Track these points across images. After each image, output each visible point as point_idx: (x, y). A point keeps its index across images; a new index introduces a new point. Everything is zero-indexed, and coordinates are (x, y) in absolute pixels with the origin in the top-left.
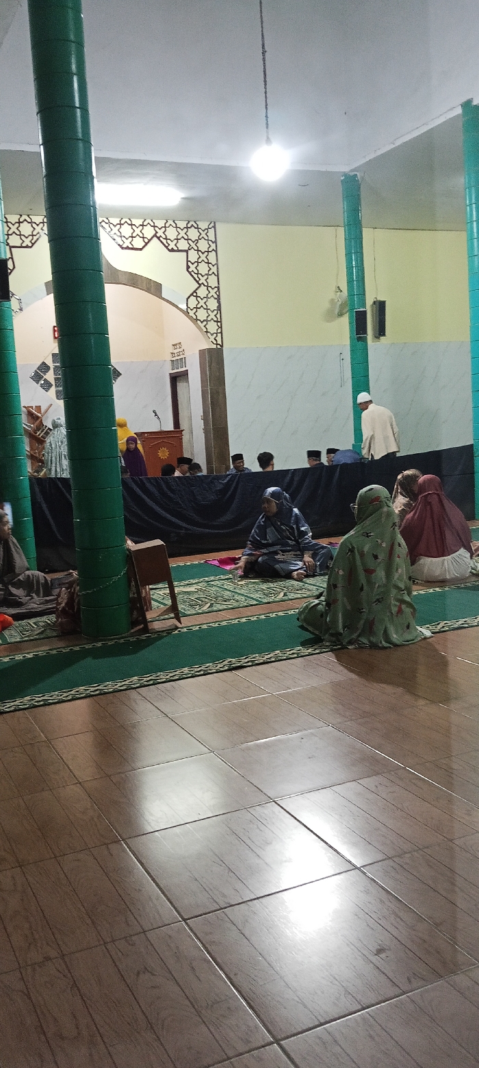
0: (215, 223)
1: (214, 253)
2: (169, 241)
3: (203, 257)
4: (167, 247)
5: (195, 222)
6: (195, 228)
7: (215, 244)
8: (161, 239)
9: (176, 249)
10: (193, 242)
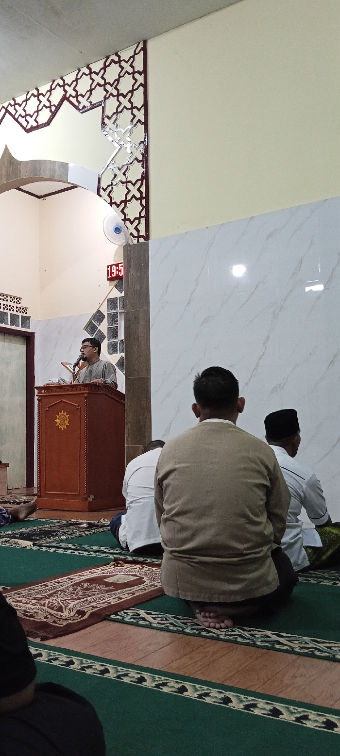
0: (145, 42)
1: (141, 89)
2: (80, 98)
3: (125, 102)
4: (76, 107)
5: (117, 54)
6: (116, 63)
7: (143, 75)
8: (71, 99)
9: (88, 104)
10: (111, 85)
